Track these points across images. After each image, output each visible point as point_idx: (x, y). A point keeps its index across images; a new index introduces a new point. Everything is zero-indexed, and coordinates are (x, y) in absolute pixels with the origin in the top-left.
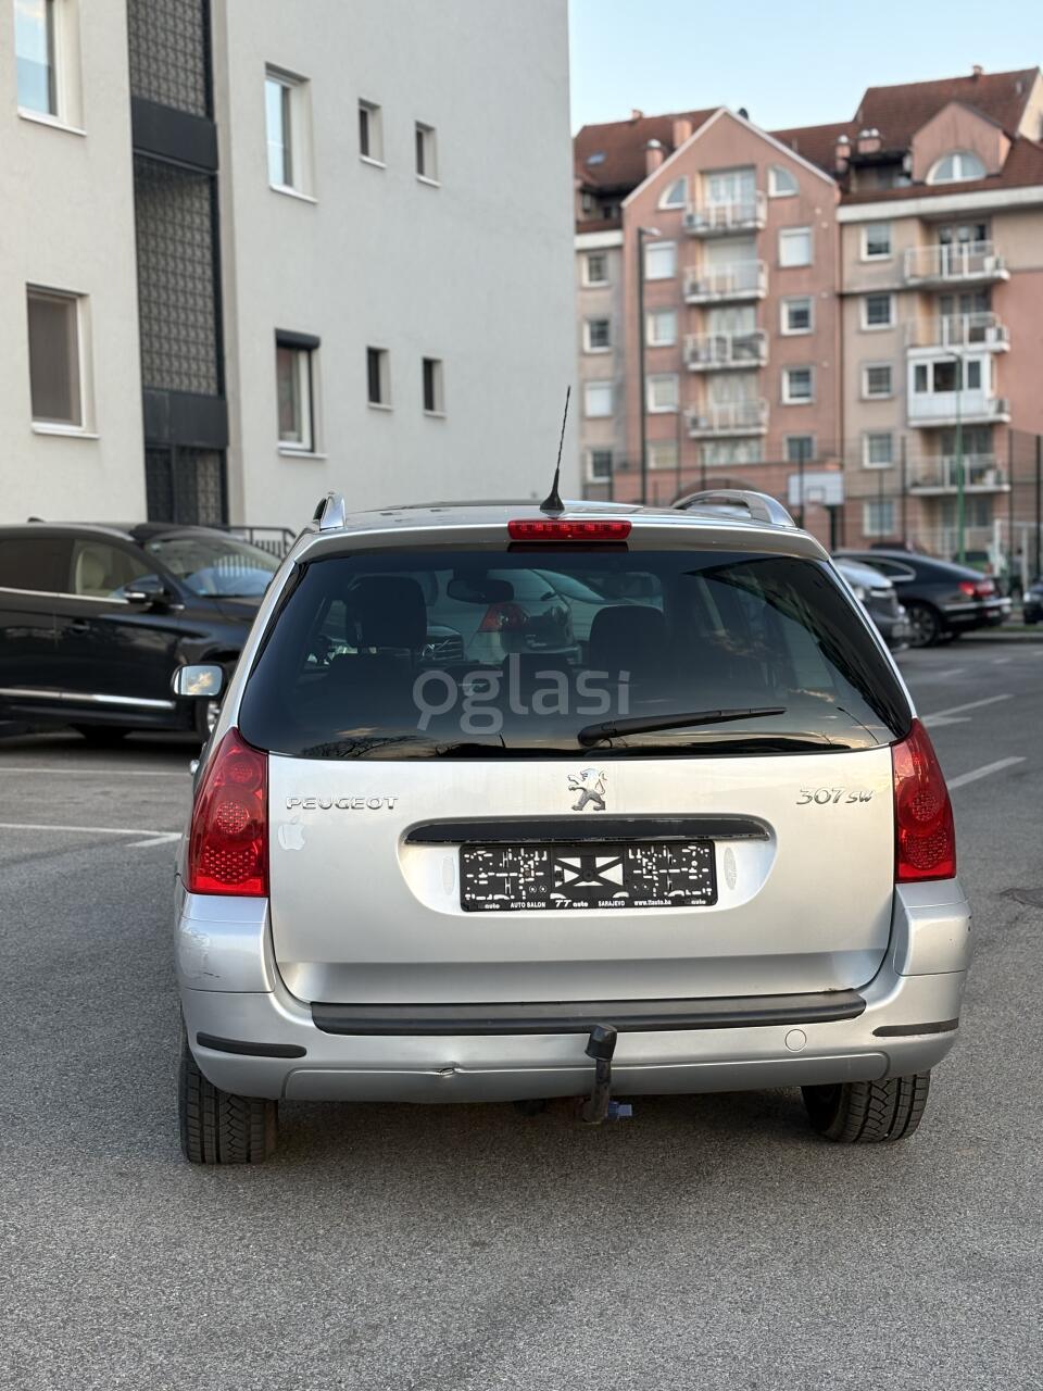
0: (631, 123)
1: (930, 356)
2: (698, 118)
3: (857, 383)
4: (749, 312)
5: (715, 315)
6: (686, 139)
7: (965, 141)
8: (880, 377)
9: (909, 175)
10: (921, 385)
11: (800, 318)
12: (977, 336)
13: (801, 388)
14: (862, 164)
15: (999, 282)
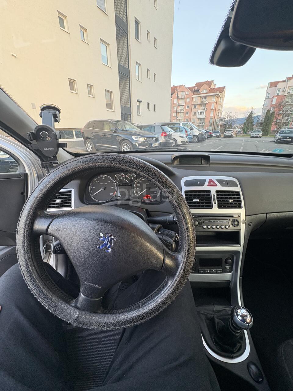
0: (173, 87)
1: (200, 111)
2: (180, 86)
3: (193, 114)
4: (183, 106)
5: (180, 107)
6: (178, 88)
7: (205, 88)
8: (195, 113)
9: (200, 92)
10: (199, 114)
11: (188, 107)
12: (204, 109)
13: (187, 114)
14: (195, 91)
15: (207, 103)
